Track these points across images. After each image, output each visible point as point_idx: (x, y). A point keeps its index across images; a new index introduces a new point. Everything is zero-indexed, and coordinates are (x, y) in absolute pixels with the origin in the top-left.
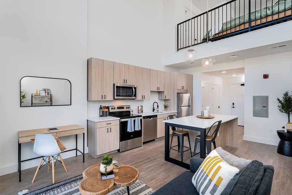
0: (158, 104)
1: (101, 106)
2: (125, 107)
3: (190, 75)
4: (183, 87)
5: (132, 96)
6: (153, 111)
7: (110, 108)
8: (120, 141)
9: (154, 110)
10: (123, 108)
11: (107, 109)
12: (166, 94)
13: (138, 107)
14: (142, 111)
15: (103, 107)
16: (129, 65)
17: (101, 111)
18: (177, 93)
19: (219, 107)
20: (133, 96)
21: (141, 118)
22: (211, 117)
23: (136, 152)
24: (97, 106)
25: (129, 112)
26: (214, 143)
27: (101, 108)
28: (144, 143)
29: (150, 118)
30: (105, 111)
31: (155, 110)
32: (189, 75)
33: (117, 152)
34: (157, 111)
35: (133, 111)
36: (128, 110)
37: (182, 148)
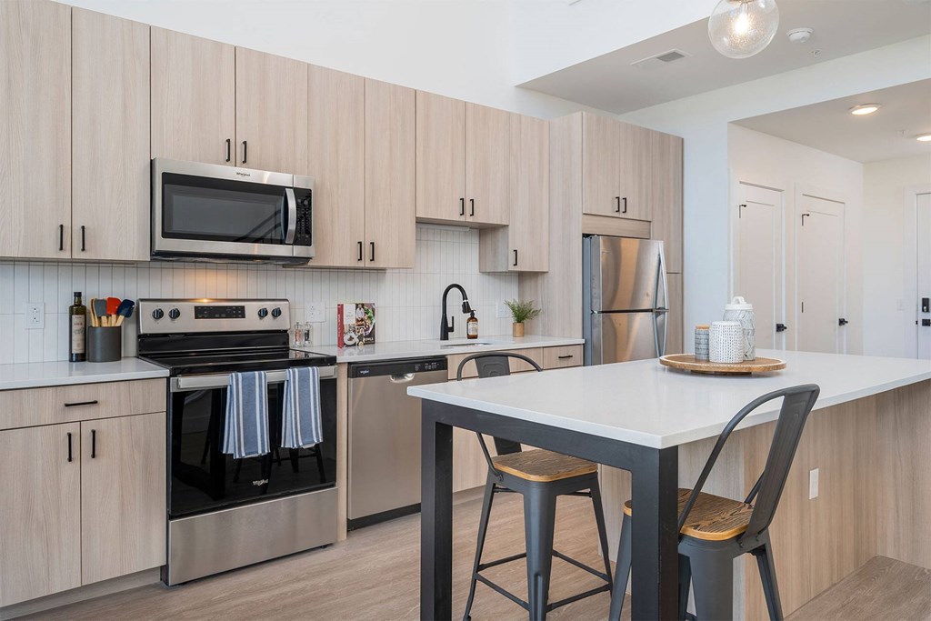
0: (465, 297)
1: (78, 295)
2: (252, 309)
3: (663, 137)
4: (621, 204)
5: (282, 242)
6: (445, 337)
7: (146, 311)
8: (171, 517)
9: (446, 331)
10: (239, 312)
11: (118, 313)
12: (518, 237)
13: (340, 310)
14: (372, 335)
15: (96, 302)
16: (264, 56)
17: (75, 328)
18: (585, 236)
19: (842, 322)
20: (290, 239)
21: (328, 371)
22: (756, 367)
23: (278, 586)
24: (54, 296)
25: (282, 336)
26: (762, 553)
27: (78, 309)
28: (355, 525)
29: (400, 375)
30: (105, 325)
31: (452, 329)
32: (662, 135)
33: (155, 586)
34: (470, 337)
35: (307, 335)
36: (268, 324)
37: (540, 579)
